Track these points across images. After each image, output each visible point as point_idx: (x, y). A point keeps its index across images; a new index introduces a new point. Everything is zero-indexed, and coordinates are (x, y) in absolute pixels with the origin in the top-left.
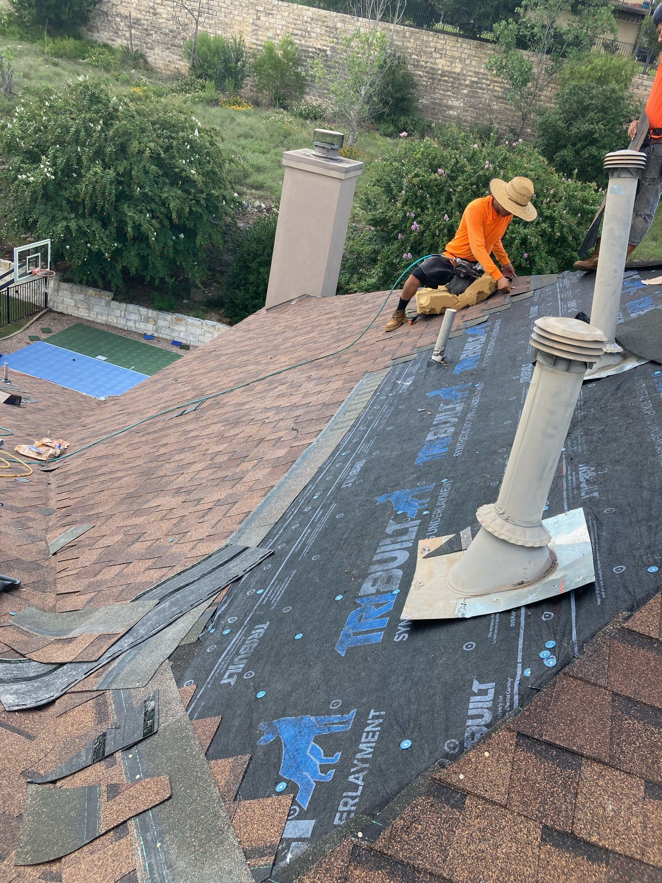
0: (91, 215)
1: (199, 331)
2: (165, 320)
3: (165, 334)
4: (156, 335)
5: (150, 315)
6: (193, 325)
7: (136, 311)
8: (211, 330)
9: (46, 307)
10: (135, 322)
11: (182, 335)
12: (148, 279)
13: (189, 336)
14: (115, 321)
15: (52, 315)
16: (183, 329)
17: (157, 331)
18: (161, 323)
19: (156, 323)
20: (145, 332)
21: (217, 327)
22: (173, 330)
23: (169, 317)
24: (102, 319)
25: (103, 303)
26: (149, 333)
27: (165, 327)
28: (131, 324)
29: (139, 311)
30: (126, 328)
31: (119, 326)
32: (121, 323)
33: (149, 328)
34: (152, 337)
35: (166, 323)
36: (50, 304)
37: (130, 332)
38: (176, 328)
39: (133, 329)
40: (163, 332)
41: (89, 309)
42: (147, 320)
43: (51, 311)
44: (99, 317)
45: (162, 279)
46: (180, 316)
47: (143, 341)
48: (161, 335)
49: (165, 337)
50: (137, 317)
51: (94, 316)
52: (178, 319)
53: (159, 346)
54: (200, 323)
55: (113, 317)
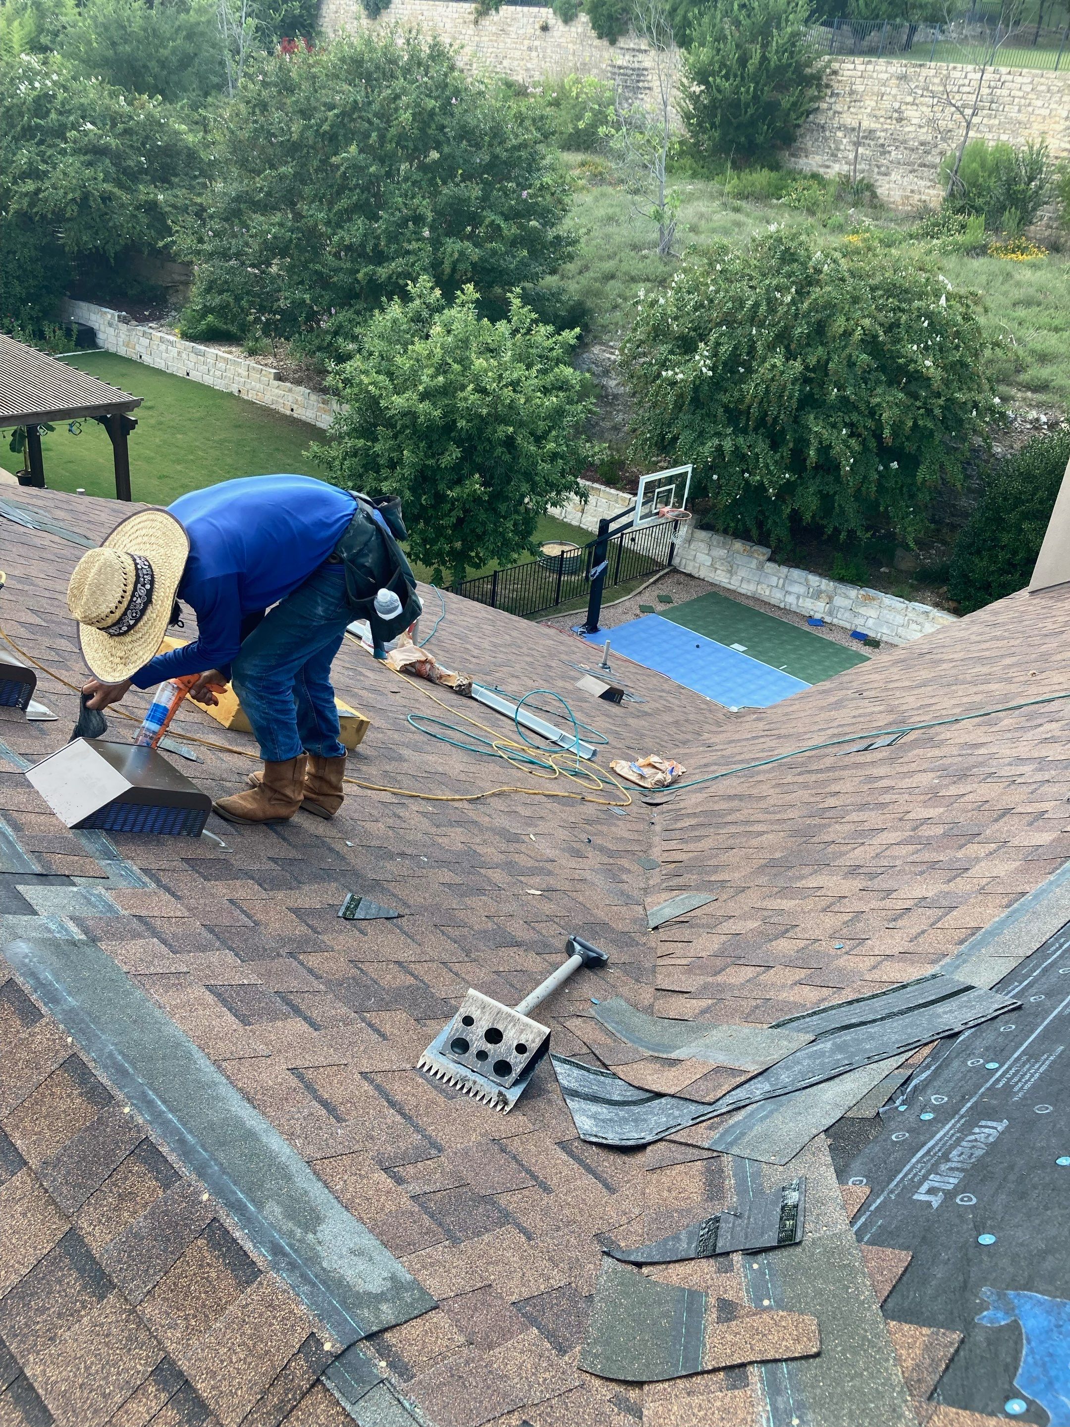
0: (756, 429)
1: (899, 619)
2: (847, 597)
3: (843, 619)
4: (828, 619)
5: (823, 587)
6: (891, 608)
7: (803, 581)
8: (921, 619)
9: (670, 564)
10: (798, 598)
11: (870, 622)
12: (829, 531)
13: (882, 626)
14: (767, 593)
15: (677, 576)
16: (872, 612)
17: (830, 613)
18: (839, 601)
19: (830, 600)
20: (812, 613)
21: (931, 616)
22: (856, 615)
23: (853, 592)
24: (747, 588)
25: (754, 564)
26: (818, 616)
27: (845, 609)
28: (791, 599)
29: (806, 580)
30: (782, 605)
31: (773, 601)
32: (776, 597)
33: (818, 608)
34: (821, 623)
35: (847, 603)
36: (676, 561)
37: (787, 611)
38: (862, 610)
39: (794, 608)
40: (839, 616)
41: (731, 572)
42: (817, 595)
43: (675, 571)
44: (744, 586)
45: (851, 533)
46: (872, 592)
47: (807, 628)
48: (835, 621)
49: (842, 623)
50: (801, 590)
51: (737, 584)
52: (867, 598)
53: (830, 637)
54: (904, 606)
55: (764, 586)
